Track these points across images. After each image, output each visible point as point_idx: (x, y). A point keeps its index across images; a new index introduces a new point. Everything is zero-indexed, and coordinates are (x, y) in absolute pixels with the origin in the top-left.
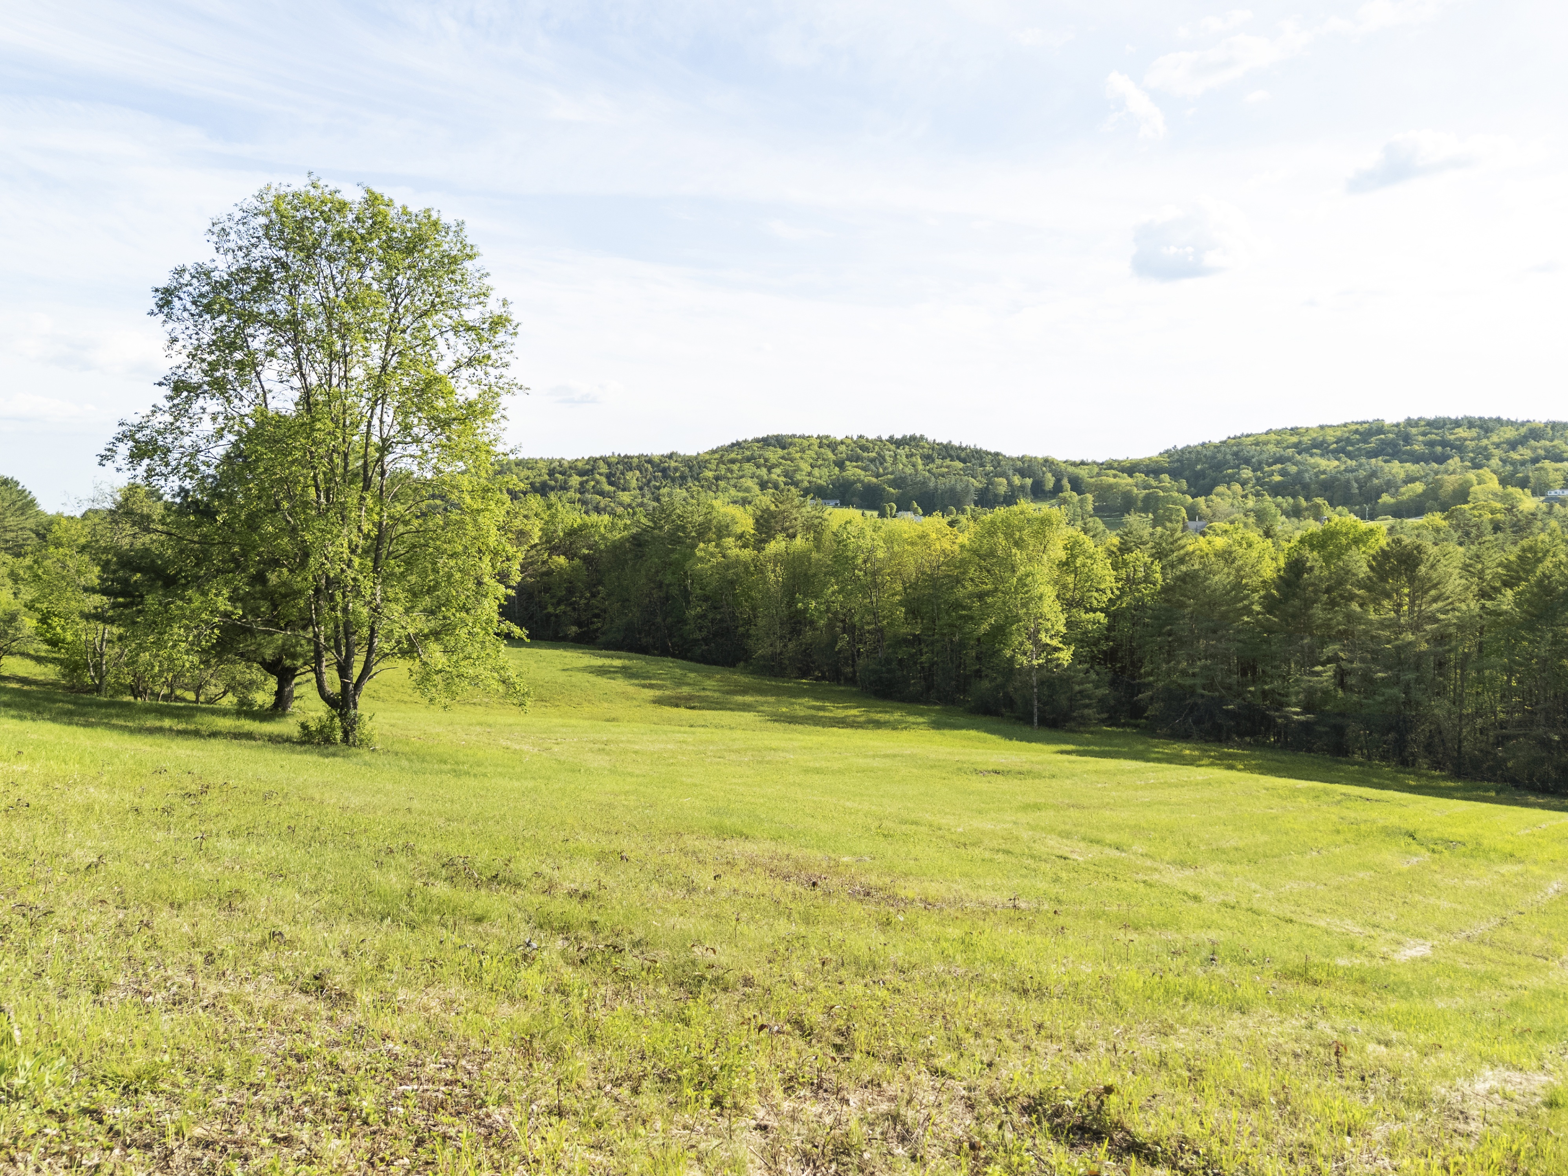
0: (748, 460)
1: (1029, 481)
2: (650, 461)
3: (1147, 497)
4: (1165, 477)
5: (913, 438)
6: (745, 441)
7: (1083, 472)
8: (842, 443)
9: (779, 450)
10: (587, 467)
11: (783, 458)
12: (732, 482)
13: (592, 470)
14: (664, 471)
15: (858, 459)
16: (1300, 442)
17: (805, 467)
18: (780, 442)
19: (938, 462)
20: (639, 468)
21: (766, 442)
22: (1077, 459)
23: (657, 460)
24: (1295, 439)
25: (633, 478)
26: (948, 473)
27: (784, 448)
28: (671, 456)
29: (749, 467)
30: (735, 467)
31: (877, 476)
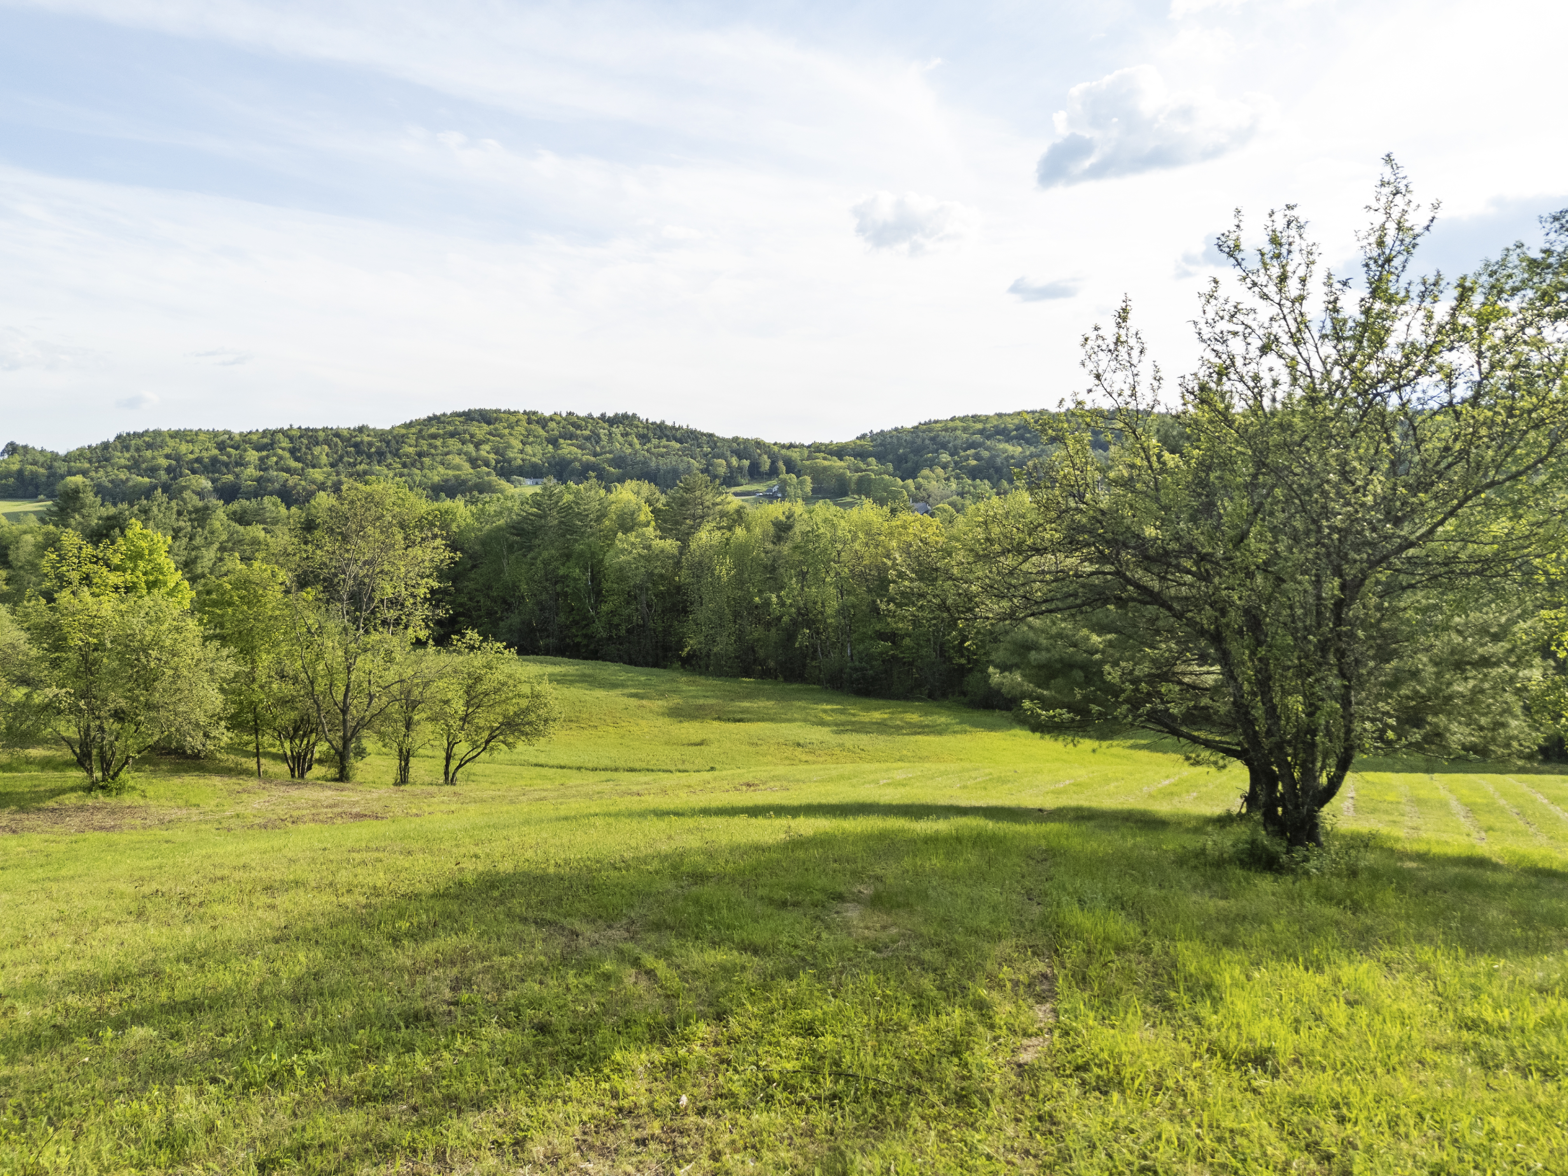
0: (452, 435)
1: (746, 463)
2: (337, 434)
3: (860, 481)
4: (873, 460)
5: (625, 416)
6: (444, 415)
7: (795, 455)
8: (551, 419)
9: (485, 426)
10: (265, 440)
11: (490, 434)
12: (438, 459)
13: (272, 444)
14: (356, 445)
15: (571, 437)
16: (984, 429)
17: (516, 444)
18: (485, 417)
19: (655, 441)
20: (327, 442)
21: (469, 416)
22: (786, 441)
23: (345, 433)
24: (979, 426)
25: (322, 453)
26: (668, 453)
27: (489, 423)
28: (361, 430)
29: (454, 444)
30: (438, 442)
31: (595, 455)
